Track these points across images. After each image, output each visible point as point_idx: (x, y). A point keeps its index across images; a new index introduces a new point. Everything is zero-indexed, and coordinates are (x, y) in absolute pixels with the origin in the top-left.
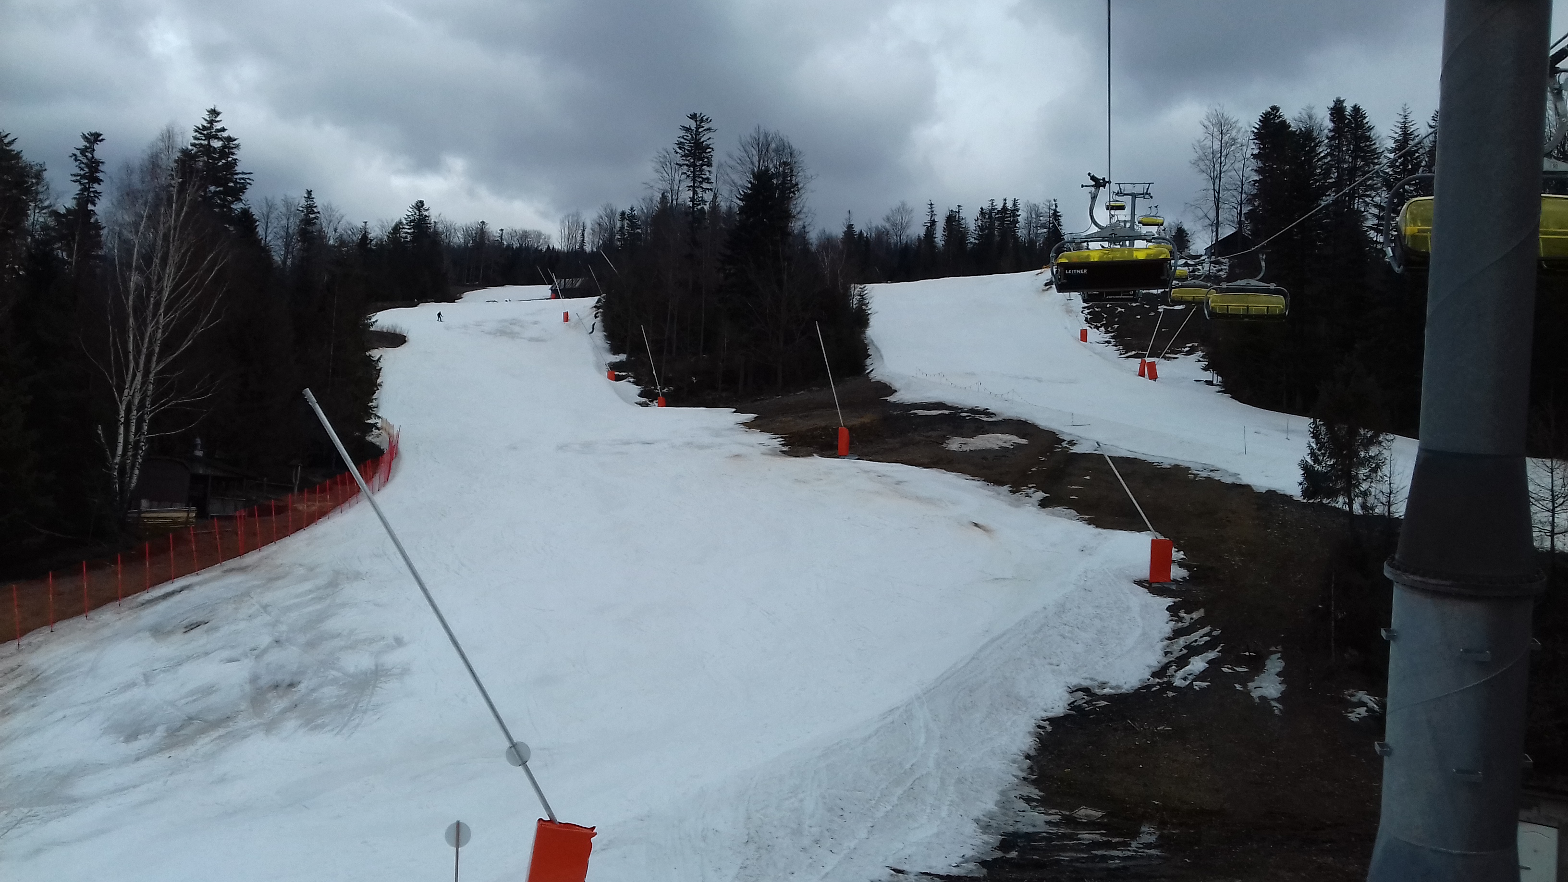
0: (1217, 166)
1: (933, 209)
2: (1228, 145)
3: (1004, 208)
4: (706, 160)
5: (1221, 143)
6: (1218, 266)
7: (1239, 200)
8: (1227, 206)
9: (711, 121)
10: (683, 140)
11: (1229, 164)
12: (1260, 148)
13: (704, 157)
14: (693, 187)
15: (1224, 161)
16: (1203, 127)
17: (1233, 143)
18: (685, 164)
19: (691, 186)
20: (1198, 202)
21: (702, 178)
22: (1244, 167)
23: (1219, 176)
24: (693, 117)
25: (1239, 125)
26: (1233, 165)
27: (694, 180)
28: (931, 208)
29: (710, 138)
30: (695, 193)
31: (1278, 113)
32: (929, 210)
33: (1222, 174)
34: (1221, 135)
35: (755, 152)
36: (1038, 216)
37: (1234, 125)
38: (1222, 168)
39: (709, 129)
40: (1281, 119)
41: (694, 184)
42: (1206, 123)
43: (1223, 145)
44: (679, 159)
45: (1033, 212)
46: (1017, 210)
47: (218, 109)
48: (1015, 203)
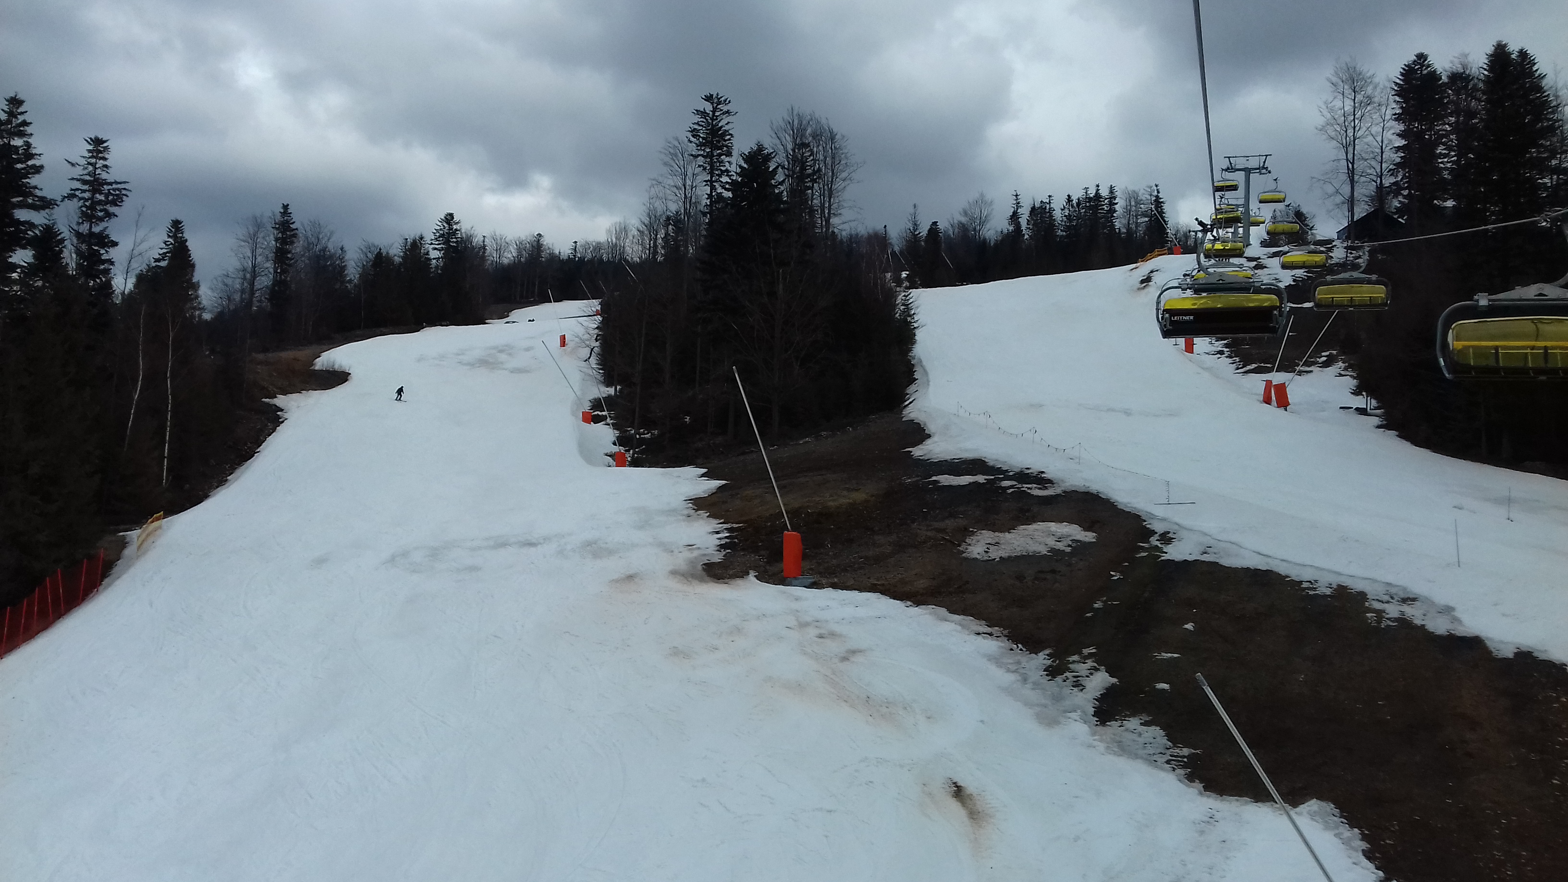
0: (1350, 132)
1: (1019, 200)
2: (1362, 105)
3: (1098, 196)
4: (725, 148)
5: (1355, 103)
6: (1355, 252)
7: (1379, 170)
8: (1363, 179)
9: (729, 102)
10: (696, 127)
11: (1364, 129)
12: (1402, 108)
13: (723, 146)
14: (711, 181)
15: (1359, 124)
16: (1332, 85)
17: (1369, 102)
18: (699, 155)
19: (708, 181)
20: (1328, 176)
21: (721, 170)
22: (1383, 131)
23: (1352, 143)
24: (709, 98)
25: (1376, 80)
26: (1369, 129)
27: (712, 174)
28: (1017, 199)
29: (728, 123)
30: (713, 188)
31: (1426, 62)
32: (1015, 202)
33: (1356, 141)
34: (1354, 94)
35: (789, 139)
36: (1138, 203)
37: (1369, 81)
38: (1355, 134)
39: (728, 112)
40: (1429, 69)
41: (711, 178)
42: (1334, 79)
43: (1356, 105)
44: (692, 148)
45: (1132, 200)
46: (1115, 198)
47: (20, 96)
48: (1112, 190)
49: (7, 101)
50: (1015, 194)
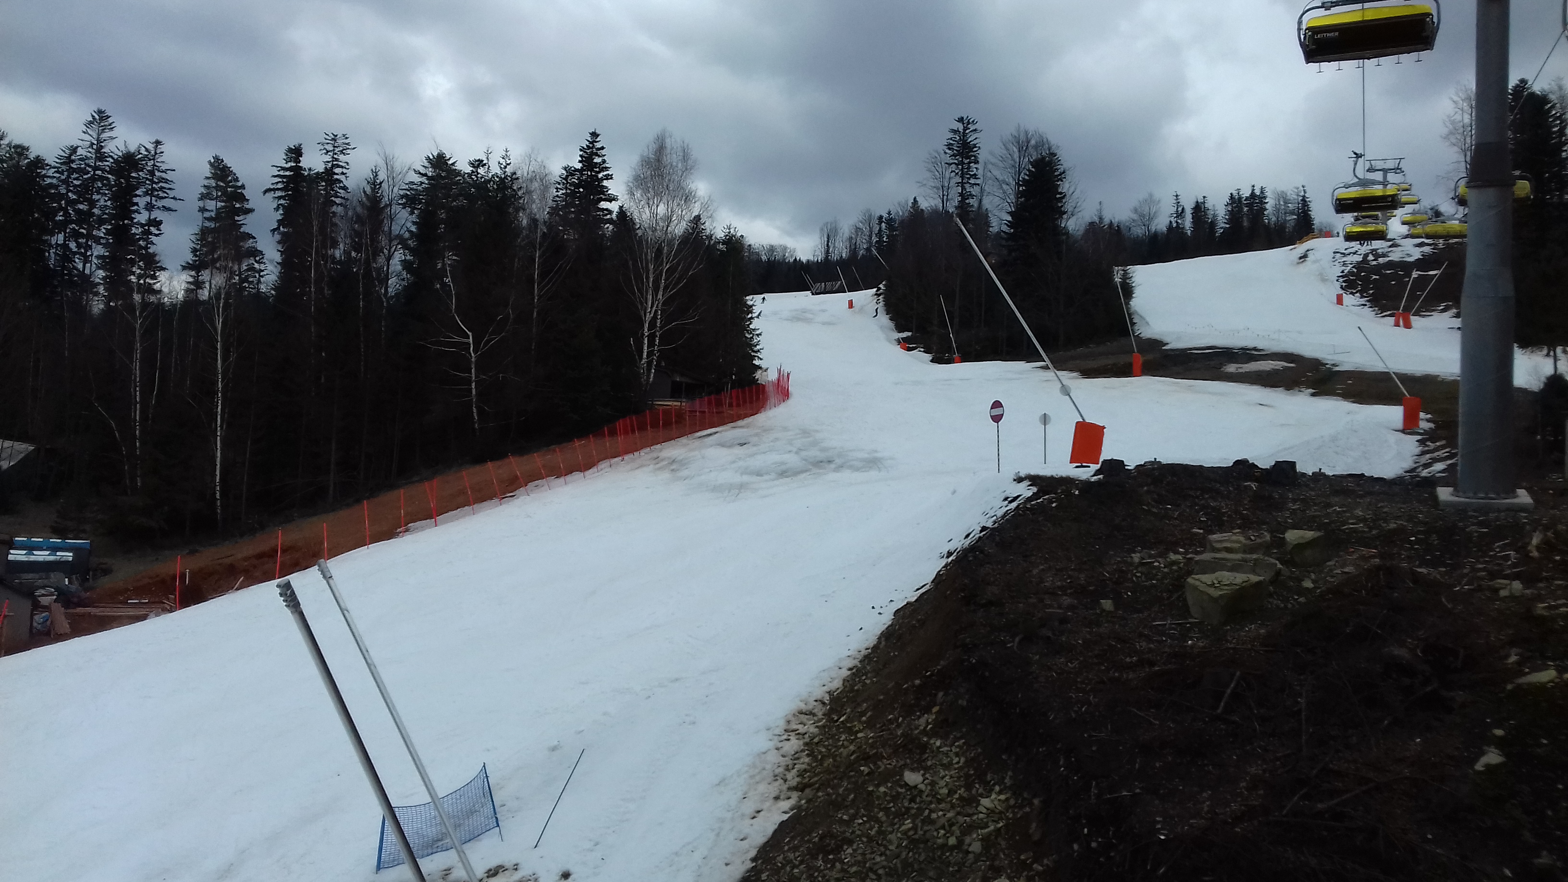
0: (1468, 139)
1: (1180, 200)
3: (1253, 194)
4: (973, 158)
5: (1471, 117)
9: (977, 122)
10: (951, 142)
13: (972, 156)
14: (962, 183)
16: (1453, 102)
18: (952, 163)
19: (960, 183)
21: (969, 174)
23: (1469, 148)
24: (961, 120)
27: (962, 177)
28: (1177, 199)
29: (976, 138)
30: (963, 188)
31: (1528, 86)
32: (1175, 202)
33: (1473, 146)
34: (1470, 109)
35: (1015, 150)
36: (1286, 202)
38: (1472, 140)
39: (975, 130)
40: (1529, 91)
41: (962, 180)
44: (948, 159)
45: (1282, 199)
46: (1265, 198)
47: (598, 132)
48: (1262, 190)
49: (590, 134)
50: (1175, 195)
